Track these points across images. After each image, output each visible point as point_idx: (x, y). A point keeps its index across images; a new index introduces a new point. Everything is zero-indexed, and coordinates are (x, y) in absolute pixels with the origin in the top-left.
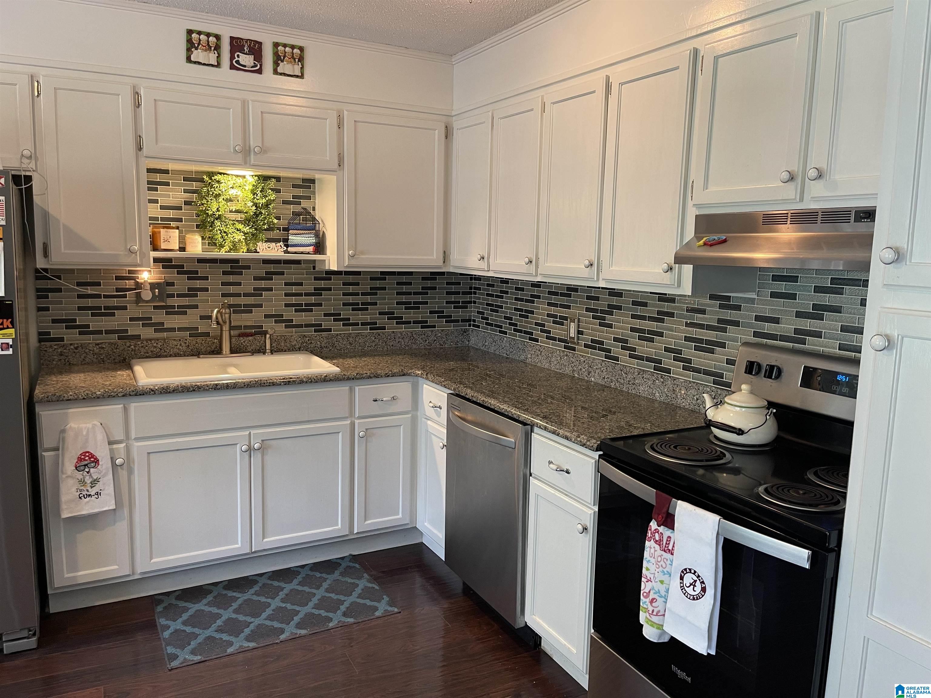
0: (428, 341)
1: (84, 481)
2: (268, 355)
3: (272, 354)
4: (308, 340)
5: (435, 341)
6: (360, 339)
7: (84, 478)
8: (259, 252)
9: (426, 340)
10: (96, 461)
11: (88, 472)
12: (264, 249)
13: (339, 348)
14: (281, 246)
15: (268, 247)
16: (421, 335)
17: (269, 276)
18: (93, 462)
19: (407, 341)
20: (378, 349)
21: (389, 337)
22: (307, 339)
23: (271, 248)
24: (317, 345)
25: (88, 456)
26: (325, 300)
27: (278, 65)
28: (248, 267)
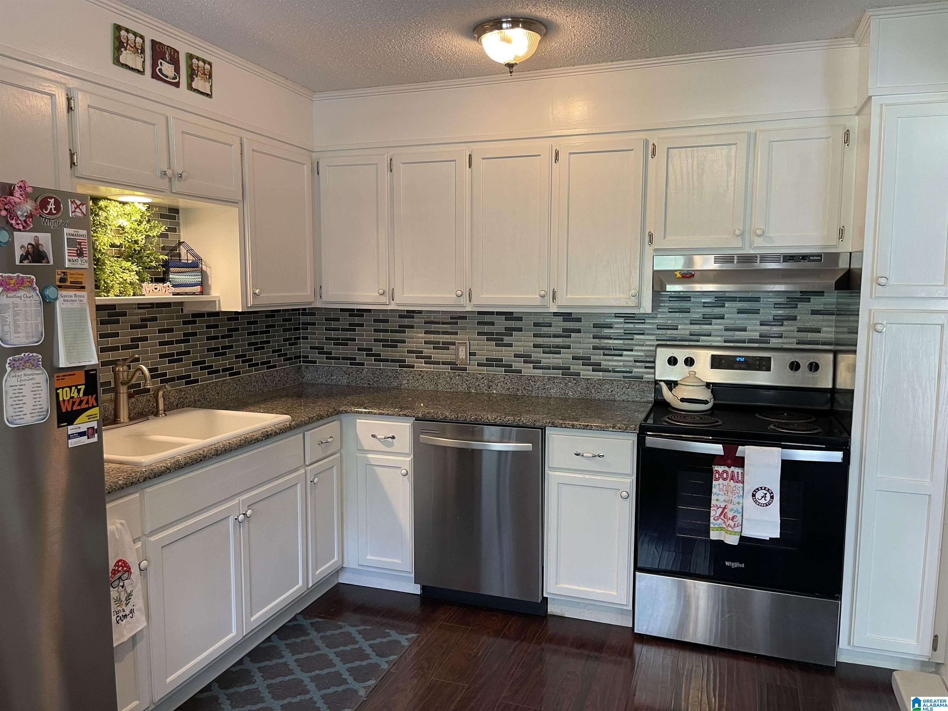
0: (275, 382)
1: (120, 598)
2: (162, 416)
4: (184, 394)
5: (279, 381)
6: (225, 387)
7: (120, 595)
8: (144, 295)
9: (273, 382)
10: (129, 571)
11: (122, 587)
12: (151, 291)
13: (209, 400)
14: (168, 287)
15: (156, 289)
16: (270, 376)
17: (143, 324)
18: (126, 571)
19: (260, 384)
20: (239, 396)
21: (247, 382)
22: (183, 393)
23: (158, 289)
24: (191, 400)
25: (121, 566)
26: (192, 346)
27: (192, 80)
28: (125, 314)
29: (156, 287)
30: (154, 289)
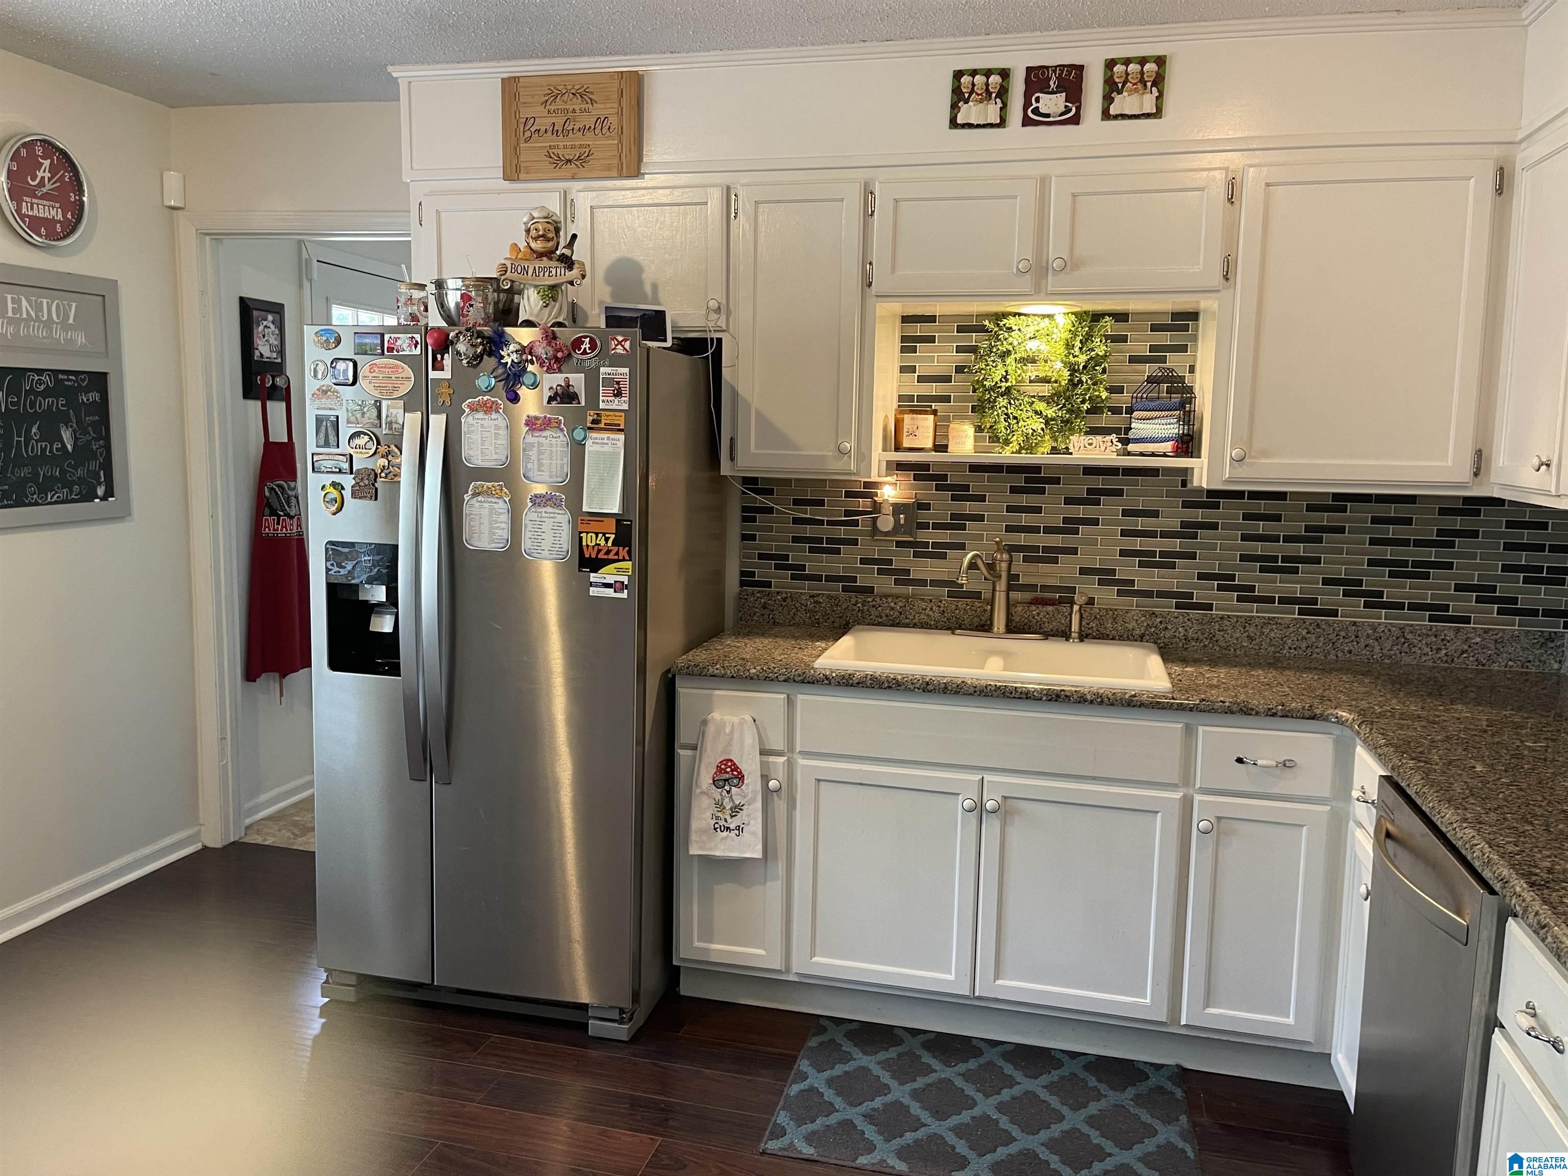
0: (1444, 652)
1: (722, 804)
2: (1073, 642)
3: (1082, 641)
4: (1161, 622)
5: (1463, 652)
6: (1272, 630)
7: (723, 799)
8: (1071, 454)
9: (1440, 649)
10: (741, 777)
11: (728, 792)
12: (1082, 448)
13: (1223, 644)
14: (1112, 442)
15: (1090, 444)
16: (1428, 635)
17: (1093, 497)
18: (736, 777)
19: (1388, 645)
20: (1315, 655)
21: (1343, 634)
22: (1159, 620)
23: (1094, 445)
24: (1177, 634)
25: (730, 767)
26: (1202, 546)
27: (1112, 100)
28: (1057, 481)
29: (1090, 441)
30: (1087, 445)
